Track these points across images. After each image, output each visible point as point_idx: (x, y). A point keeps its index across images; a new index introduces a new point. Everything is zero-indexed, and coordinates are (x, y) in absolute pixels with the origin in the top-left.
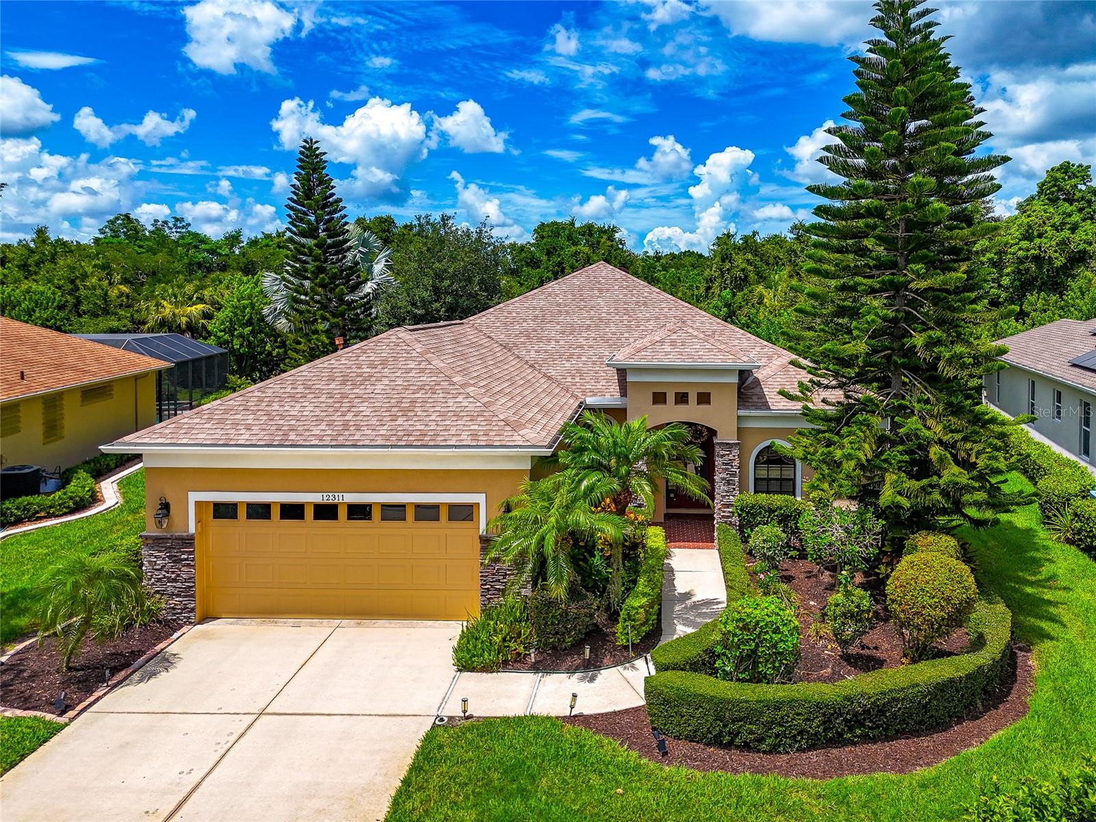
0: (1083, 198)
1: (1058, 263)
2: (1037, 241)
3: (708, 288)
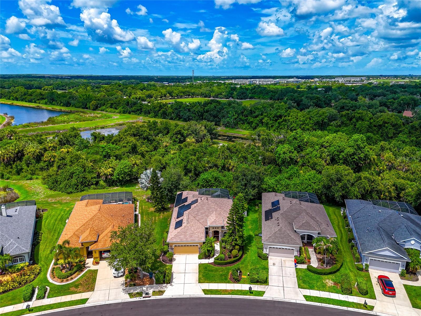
3: (219, 156)
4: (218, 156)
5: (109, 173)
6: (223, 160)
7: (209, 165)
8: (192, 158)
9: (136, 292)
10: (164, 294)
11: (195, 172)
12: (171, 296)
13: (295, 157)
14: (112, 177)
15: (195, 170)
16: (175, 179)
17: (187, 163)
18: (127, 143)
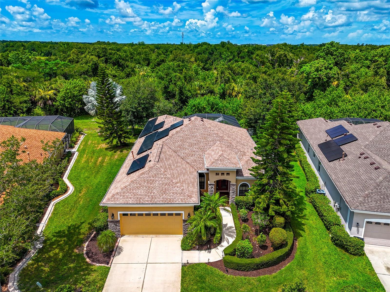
0: (336, 55)
1: (325, 80)
2: (320, 72)
3: (216, 81)
4: (214, 80)
5: (48, 96)
6: (222, 84)
7: (202, 91)
8: (176, 76)
11: (180, 96)
13: (335, 75)
14: (54, 103)
15: (181, 93)
16: (145, 95)
17: (169, 82)
18: (86, 63)
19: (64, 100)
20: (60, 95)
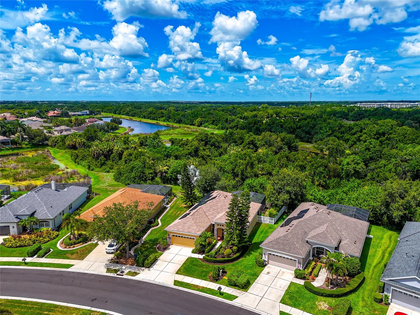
5: (164, 171)
6: (278, 168)
8: (240, 162)
9: (115, 268)
10: (137, 276)
11: (242, 176)
12: (142, 279)
14: (167, 175)
18: (191, 146)
19: (172, 173)
20: (171, 170)
